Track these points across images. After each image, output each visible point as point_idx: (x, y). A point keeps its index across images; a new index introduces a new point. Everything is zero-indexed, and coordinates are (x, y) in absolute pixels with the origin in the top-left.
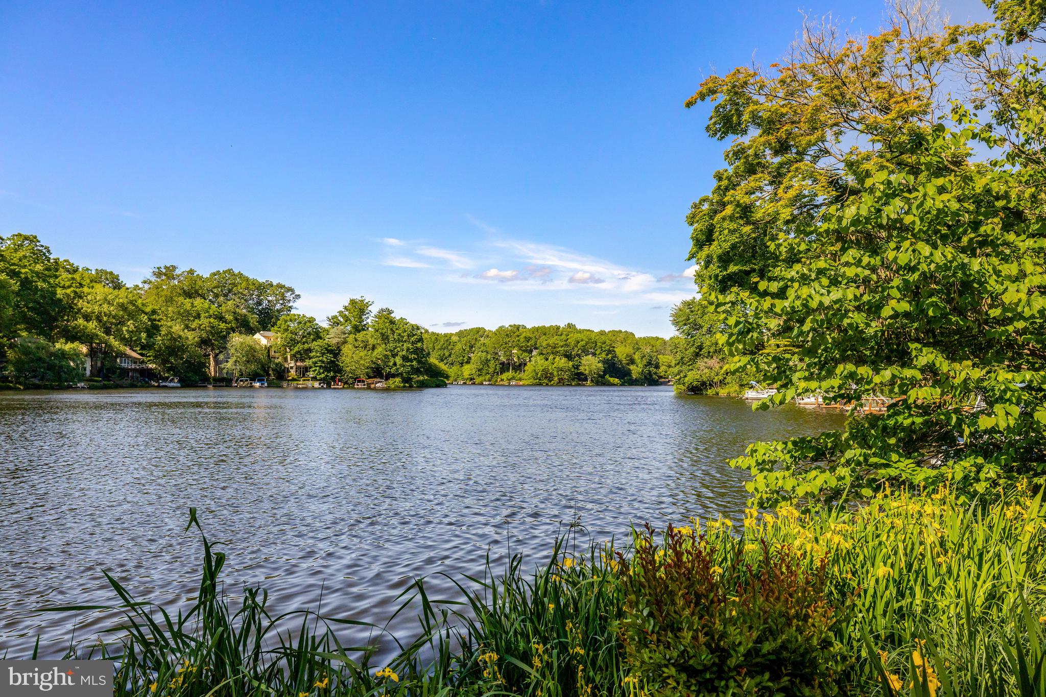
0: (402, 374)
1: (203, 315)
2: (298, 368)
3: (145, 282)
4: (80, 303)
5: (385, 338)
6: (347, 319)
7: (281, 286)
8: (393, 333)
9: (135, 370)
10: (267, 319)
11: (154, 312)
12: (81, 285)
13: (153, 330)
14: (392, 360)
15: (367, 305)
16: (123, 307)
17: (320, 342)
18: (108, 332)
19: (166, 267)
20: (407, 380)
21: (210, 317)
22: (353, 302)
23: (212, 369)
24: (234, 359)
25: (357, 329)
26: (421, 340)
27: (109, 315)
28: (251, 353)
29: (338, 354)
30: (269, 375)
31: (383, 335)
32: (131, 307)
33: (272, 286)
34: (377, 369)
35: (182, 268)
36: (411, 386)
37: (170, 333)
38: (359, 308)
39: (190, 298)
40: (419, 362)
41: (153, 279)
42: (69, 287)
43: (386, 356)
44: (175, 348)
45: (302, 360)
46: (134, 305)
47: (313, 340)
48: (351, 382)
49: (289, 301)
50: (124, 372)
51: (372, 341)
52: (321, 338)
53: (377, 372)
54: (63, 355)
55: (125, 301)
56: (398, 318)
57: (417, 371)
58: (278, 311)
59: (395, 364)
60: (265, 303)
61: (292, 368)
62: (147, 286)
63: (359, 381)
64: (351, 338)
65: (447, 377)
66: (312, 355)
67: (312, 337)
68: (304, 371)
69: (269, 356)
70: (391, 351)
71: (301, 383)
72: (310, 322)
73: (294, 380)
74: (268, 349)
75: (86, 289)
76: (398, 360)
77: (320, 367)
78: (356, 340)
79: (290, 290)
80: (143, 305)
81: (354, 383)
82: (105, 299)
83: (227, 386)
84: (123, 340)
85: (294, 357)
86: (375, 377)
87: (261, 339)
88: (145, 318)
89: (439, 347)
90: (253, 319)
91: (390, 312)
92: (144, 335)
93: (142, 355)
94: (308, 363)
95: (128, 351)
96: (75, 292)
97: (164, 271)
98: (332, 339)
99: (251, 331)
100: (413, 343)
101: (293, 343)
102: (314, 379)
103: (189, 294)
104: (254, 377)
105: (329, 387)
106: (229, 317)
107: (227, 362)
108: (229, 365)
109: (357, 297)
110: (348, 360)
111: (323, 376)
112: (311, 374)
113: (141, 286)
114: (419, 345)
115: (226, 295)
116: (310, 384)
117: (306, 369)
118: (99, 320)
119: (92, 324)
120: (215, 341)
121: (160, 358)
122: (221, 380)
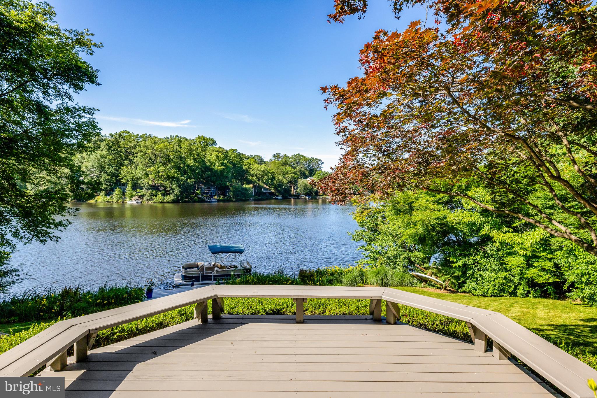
1: (289, 173)
4: (250, 171)
7: (317, 159)
9: (267, 193)
10: (312, 172)
11: (273, 172)
12: (251, 164)
13: (273, 179)
16: (263, 171)
18: (259, 180)
21: (291, 173)
23: (293, 191)
24: (300, 188)
27: (259, 174)
28: (305, 186)
30: (312, 194)
33: (313, 159)
37: (278, 179)
39: (285, 166)
42: (247, 165)
44: (280, 184)
46: (267, 170)
49: (320, 165)
50: (265, 193)
54: (246, 189)
55: (264, 169)
58: (316, 169)
60: (311, 165)
75: (252, 166)
79: (320, 160)
80: (270, 170)
83: (298, 198)
84: (264, 183)
87: (309, 180)
88: (270, 175)
90: (307, 173)
92: (270, 181)
93: (269, 187)
95: (265, 186)
96: (249, 167)
97: (276, 155)
99: (306, 177)
103: (284, 164)
104: (307, 194)
106: (298, 173)
108: (298, 190)
113: (269, 161)
115: (297, 164)
118: (256, 176)
119: (254, 178)
120: (293, 182)
121: (275, 188)
122: (296, 196)
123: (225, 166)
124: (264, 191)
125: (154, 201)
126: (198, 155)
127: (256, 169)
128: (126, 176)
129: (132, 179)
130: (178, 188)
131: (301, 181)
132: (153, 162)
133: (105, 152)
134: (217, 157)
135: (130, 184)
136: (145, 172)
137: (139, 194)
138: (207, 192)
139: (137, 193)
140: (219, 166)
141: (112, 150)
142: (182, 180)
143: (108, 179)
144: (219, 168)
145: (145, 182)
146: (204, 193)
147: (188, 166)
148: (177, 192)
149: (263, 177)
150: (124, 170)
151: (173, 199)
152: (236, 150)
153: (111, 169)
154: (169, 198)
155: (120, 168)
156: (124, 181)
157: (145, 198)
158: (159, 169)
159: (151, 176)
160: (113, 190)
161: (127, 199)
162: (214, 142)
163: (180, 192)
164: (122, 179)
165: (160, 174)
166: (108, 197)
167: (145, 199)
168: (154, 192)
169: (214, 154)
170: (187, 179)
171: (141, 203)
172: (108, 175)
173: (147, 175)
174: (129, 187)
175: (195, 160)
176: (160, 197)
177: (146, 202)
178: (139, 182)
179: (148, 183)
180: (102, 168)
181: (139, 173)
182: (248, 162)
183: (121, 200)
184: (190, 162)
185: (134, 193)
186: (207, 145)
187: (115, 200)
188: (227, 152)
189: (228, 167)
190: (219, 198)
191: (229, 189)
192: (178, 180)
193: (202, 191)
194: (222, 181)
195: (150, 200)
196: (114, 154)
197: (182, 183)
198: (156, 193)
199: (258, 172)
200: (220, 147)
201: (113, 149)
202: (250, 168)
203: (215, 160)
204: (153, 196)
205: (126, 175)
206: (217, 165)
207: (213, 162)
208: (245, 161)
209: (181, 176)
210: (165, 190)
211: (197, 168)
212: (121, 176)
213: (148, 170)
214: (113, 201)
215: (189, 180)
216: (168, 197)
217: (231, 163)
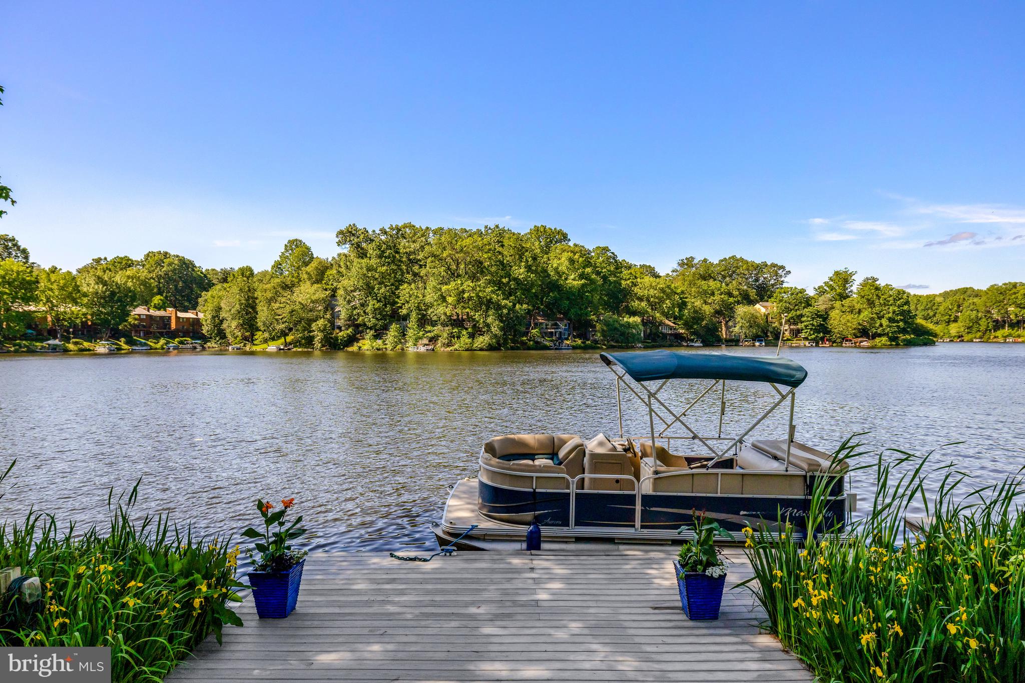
0: (888, 334)
1: (716, 293)
2: (791, 330)
3: (673, 271)
4: (636, 290)
5: (871, 303)
6: (832, 288)
7: (774, 265)
8: (879, 298)
9: (671, 335)
10: (764, 293)
11: (683, 292)
12: (636, 277)
13: (683, 305)
14: (878, 322)
15: (851, 275)
16: (662, 291)
17: (810, 309)
18: (654, 308)
19: (686, 259)
20: (893, 339)
21: (721, 294)
22: (837, 273)
23: (724, 332)
24: (740, 324)
25: (843, 297)
26: (907, 303)
27: (654, 297)
28: (753, 321)
29: (827, 318)
30: (768, 336)
31: (868, 300)
32: (668, 291)
33: (766, 265)
34: (863, 330)
35: (698, 258)
36: (898, 345)
37: (693, 307)
38: (843, 278)
39: (705, 280)
40: (906, 322)
41: (679, 268)
42: (629, 279)
43: (872, 319)
44: (697, 317)
45: (795, 324)
46: (670, 288)
47: (804, 308)
48: (840, 341)
49: (781, 276)
50: (665, 336)
51: (857, 306)
52: (811, 306)
53: (864, 332)
54: (629, 325)
55: (664, 286)
56: (883, 284)
57: (904, 331)
58: (773, 285)
59: (881, 325)
60: (762, 279)
61: (786, 330)
62: (675, 274)
63: (847, 341)
64: (838, 304)
65: (936, 335)
66: (803, 319)
67: (803, 305)
68: (796, 333)
69: (767, 321)
70: (877, 313)
71: (795, 343)
72: (801, 293)
73: (788, 340)
74: (767, 316)
75: (639, 280)
76: (885, 322)
77: (811, 329)
78: (843, 306)
79: (783, 267)
80: (675, 288)
81: (841, 343)
82: (651, 285)
83: (736, 345)
84: (663, 313)
85: (788, 321)
86: (861, 337)
87: (760, 309)
88: (677, 297)
89: (922, 308)
90: (753, 293)
91: (875, 280)
92: (677, 310)
93: (674, 323)
94: (800, 326)
95: (667, 322)
96: (633, 282)
97: (685, 261)
98: (821, 305)
99: (751, 302)
100: (899, 306)
101: (788, 310)
102: (806, 339)
103: (704, 278)
104: (756, 338)
105: (817, 345)
106: (736, 293)
107: (735, 327)
108: (737, 329)
109: (841, 268)
110: (836, 323)
111: (813, 336)
112: (803, 335)
113: (671, 274)
114: (906, 307)
115: (731, 276)
116: (802, 343)
117: (799, 331)
118: (648, 300)
119: (643, 304)
120: (726, 312)
121: (687, 325)
122: (731, 341)
123: (586, 279)
124: (664, 331)
125: (456, 346)
126: (535, 258)
127: (645, 287)
128: (408, 302)
129: (418, 307)
130: (497, 322)
131: (741, 310)
132: (454, 275)
133: (374, 262)
134: (572, 261)
135: (414, 315)
136: (439, 293)
137: (429, 335)
138: (552, 332)
139: (427, 332)
140: (574, 280)
141: (386, 257)
142: (505, 307)
143: (379, 309)
144: (575, 283)
145: (440, 311)
146: (546, 333)
147: (516, 279)
148: (495, 329)
149: (662, 301)
150: (405, 290)
151: (490, 344)
152: (606, 249)
153: (382, 290)
154: (482, 341)
155: (397, 288)
156: (404, 312)
157: (439, 341)
158: (464, 287)
159: (450, 300)
160: (386, 328)
161: (410, 344)
162: (565, 237)
163: (502, 329)
164: (401, 307)
165: (466, 295)
166: (379, 342)
167: (440, 344)
168: (456, 330)
169: (565, 256)
170: (514, 305)
171: (433, 350)
172: (378, 301)
173: (443, 299)
174: (412, 323)
175: (529, 268)
176: (465, 340)
177: (443, 349)
178: (429, 312)
179: (445, 314)
180: (369, 289)
181: (430, 297)
182: (631, 273)
183: (399, 346)
184: (520, 272)
185: (421, 333)
186: (551, 242)
187: (389, 347)
188: (589, 252)
189: (592, 282)
190: (574, 344)
191: (594, 327)
192: (499, 307)
193: (542, 331)
194: (581, 309)
195: (449, 344)
196: (389, 263)
197: (505, 311)
198: (460, 332)
199: (652, 292)
200: (576, 245)
201: (387, 254)
202: (636, 285)
203: (568, 268)
204: (454, 337)
205: (408, 299)
206: (572, 277)
207: (564, 273)
208: (625, 273)
209: (503, 299)
210: (474, 326)
211: (533, 285)
212: (400, 302)
213: (444, 288)
214: (386, 348)
215: (518, 306)
216: (481, 339)
217: (598, 273)
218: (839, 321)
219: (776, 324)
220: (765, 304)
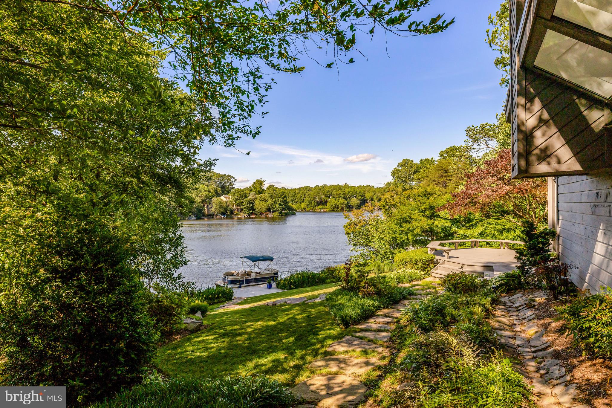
0: (278, 210)
1: (202, 191)
2: (238, 209)
5: (272, 197)
6: (255, 188)
7: (229, 176)
8: (275, 194)
10: (224, 190)
14: (275, 205)
15: (263, 182)
17: (246, 199)
20: (281, 213)
21: (205, 191)
22: (257, 181)
23: (206, 210)
24: (214, 207)
25: (260, 192)
28: (220, 205)
29: (254, 203)
30: (227, 212)
33: (225, 176)
36: (282, 216)
38: (260, 183)
40: (285, 206)
43: (272, 204)
45: (240, 206)
47: (244, 198)
49: (232, 182)
51: (266, 198)
52: (247, 197)
53: (269, 210)
56: (276, 188)
57: (284, 209)
58: (229, 186)
60: (223, 183)
61: (236, 209)
64: (258, 196)
65: (296, 211)
66: (244, 204)
69: (227, 205)
70: (274, 201)
71: (240, 216)
72: (242, 191)
73: (237, 214)
74: (227, 203)
76: (277, 206)
77: (247, 209)
78: (260, 198)
79: (233, 177)
81: (260, 215)
83: (212, 218)
85: (237, 206)
86: (268, 212)
87: (223, 198)
90: (219, 190)
91: (273, 186)
94: (242, 207)
98: (252, 196)
99: (218, 195)
100: (282, 198)
101: (236, 199)
102: (245, 213)
104: (222, 213)
105: (250, 217)
106: (212, 191)
108: (213, 209)
109: (259, 179)
110: (257, 205)
111: (248, 212)
112: (243, 212)
114: (285, 199)
115: (208, 181)
116: (243, 215)
117: (241, 210)
120: (207, 201)
122: (210, 215)
131: (214, 199)
218: (259, 205)
219: (231, 207)
220: (226, 196)
